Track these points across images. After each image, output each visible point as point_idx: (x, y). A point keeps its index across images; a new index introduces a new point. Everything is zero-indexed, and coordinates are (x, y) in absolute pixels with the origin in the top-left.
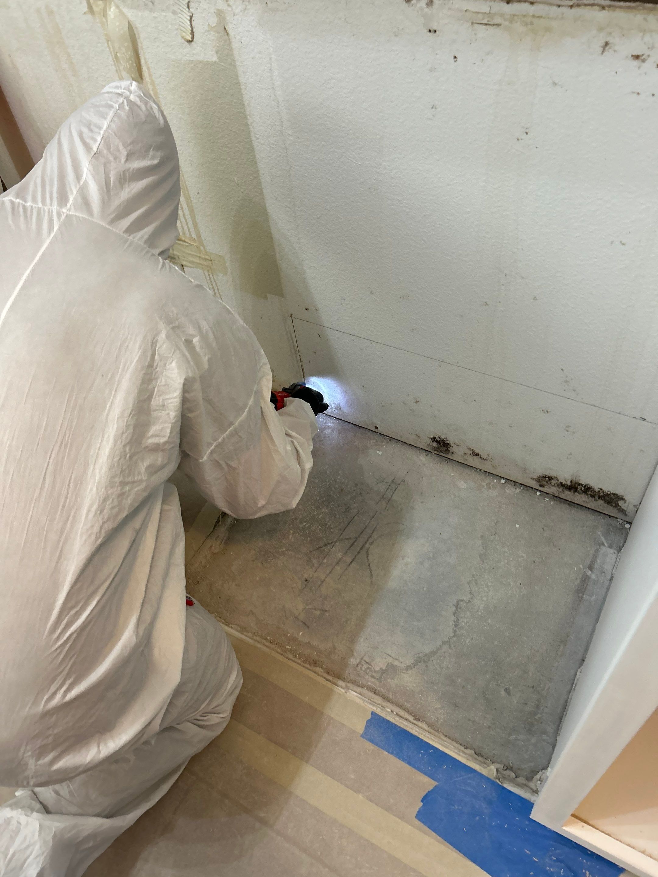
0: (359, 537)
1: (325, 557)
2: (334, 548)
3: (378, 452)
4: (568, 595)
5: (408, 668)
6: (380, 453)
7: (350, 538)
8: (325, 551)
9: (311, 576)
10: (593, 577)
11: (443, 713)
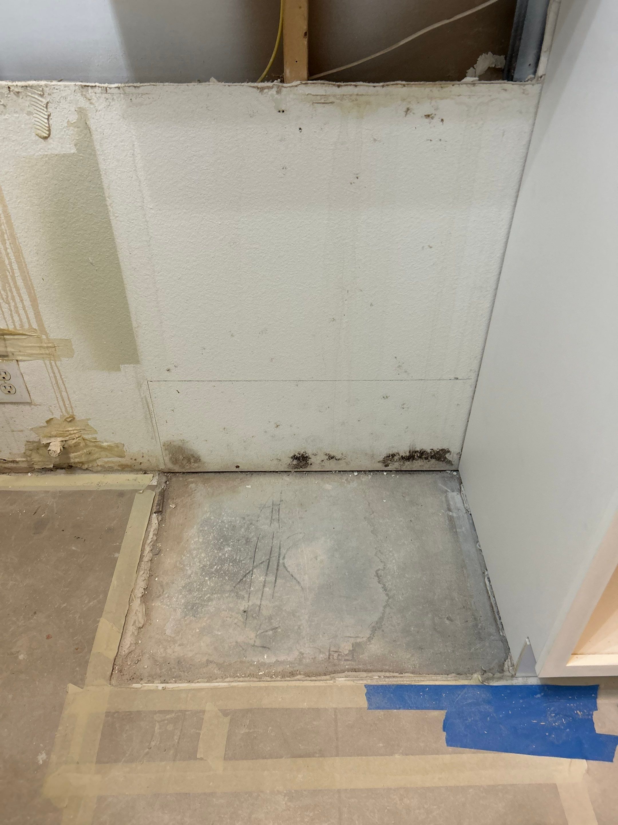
0: (270, 557)
1: (250, 587)
2: (254, 576)
3: (247, 486)
4: (447, 534)
5: (370, 639)
6: (250, 487)
7: (264, 562)
8: (247, 581)
9: (247, 606)
10: (455, 515)
11: (415, 659)
